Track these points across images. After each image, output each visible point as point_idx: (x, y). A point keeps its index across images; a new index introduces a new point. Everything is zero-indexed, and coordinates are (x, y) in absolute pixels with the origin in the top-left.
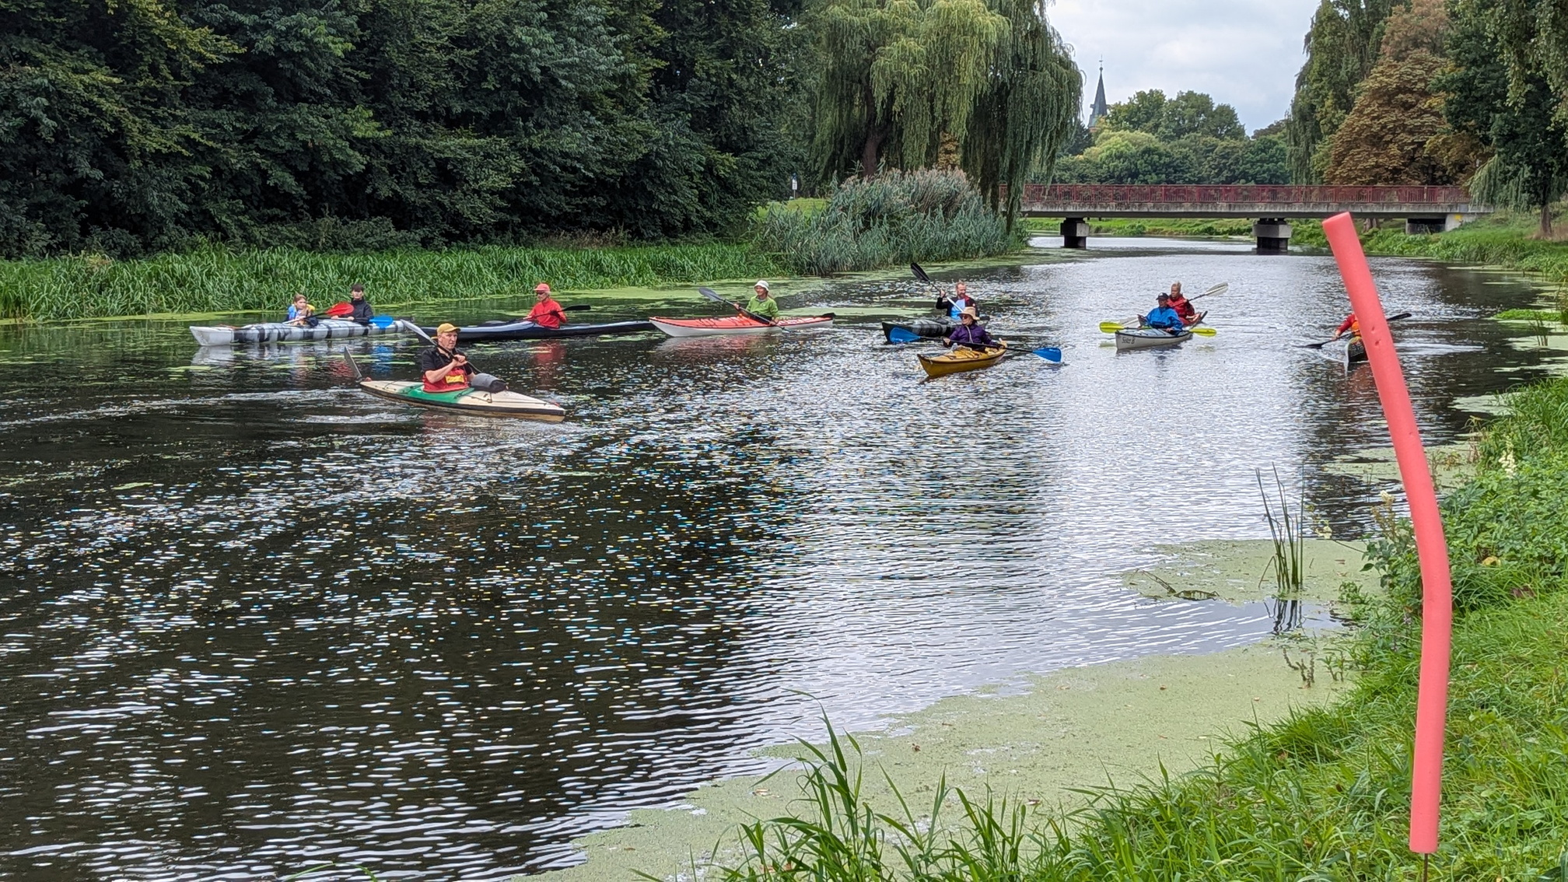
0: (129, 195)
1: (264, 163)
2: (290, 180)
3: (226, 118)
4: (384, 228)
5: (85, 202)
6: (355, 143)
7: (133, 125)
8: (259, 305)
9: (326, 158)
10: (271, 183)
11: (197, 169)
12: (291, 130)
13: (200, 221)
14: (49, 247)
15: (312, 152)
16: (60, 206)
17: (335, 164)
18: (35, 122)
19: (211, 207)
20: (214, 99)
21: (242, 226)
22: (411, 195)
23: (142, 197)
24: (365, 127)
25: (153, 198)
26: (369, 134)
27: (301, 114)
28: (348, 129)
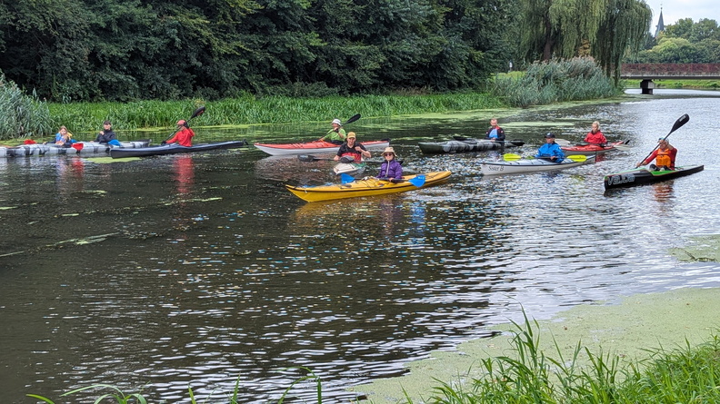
0: (214, 72)
1: (272, 58)
2: (283, 65)
3: (255, 38)
4: (324, 87)
5: (195, 76)
6: (312, 49)
7: (215, 41)
8: (269, 121)
9: (298, 55)
10: (274, 67)
11: (242, 61)
12: (283, 43)
13: (244, 84)
14: (180, 95)
15: (292, 53)
16: (185, 78)
17: (302, 58)
18: (173, 40)
19: (248, 78)
20: (250, 30)
21: (262, 87)
22: (335, 72)
23: (219, 73)
24: (315, 42)
25: (224, 74)
26: (317, 44)
27: (288, 36)
28: (308, 42)
